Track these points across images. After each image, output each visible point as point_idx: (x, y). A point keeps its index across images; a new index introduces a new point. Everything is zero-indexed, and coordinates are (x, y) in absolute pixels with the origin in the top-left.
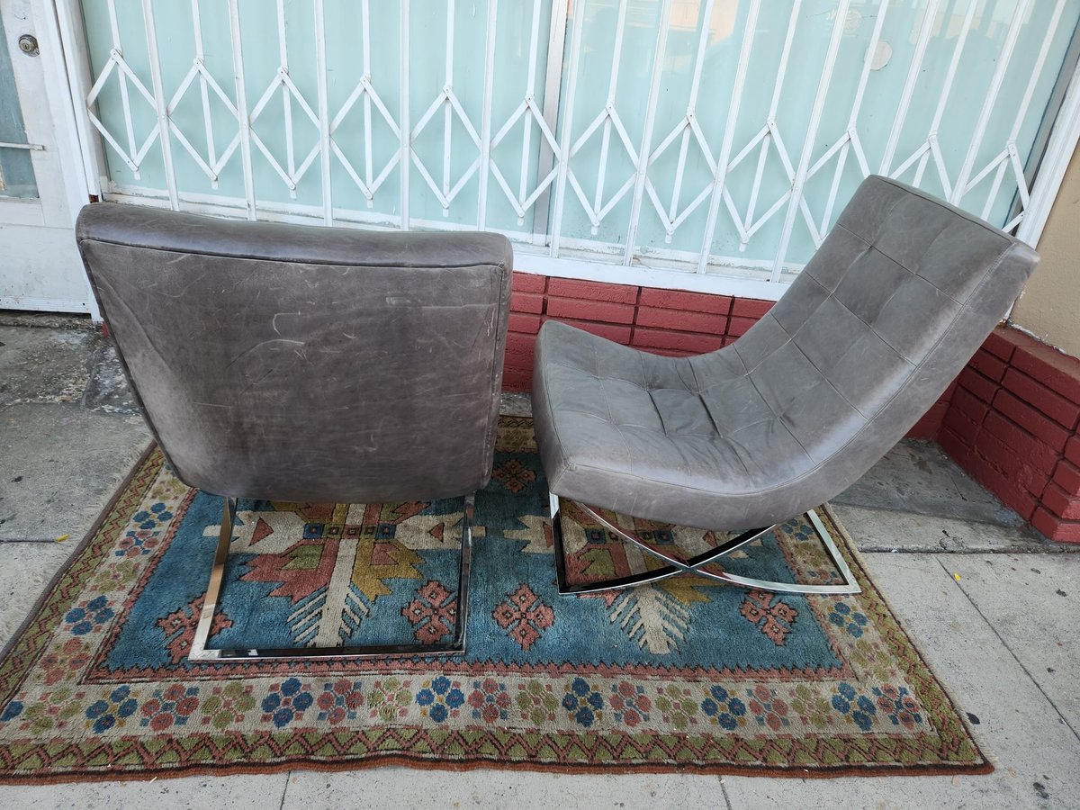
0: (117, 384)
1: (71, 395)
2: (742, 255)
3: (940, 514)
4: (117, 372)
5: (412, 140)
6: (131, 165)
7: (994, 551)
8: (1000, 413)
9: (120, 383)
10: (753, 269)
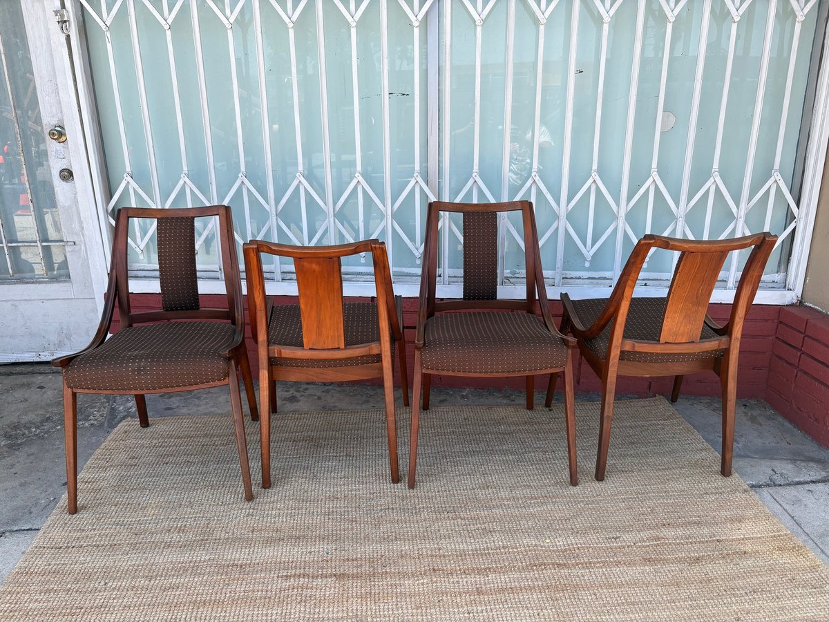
0: (129, 409)
1: (96, 420)
2: (588, 270)
3: (770, 456)
4: (128, 400)
5: (336, 212)
6: (137, 249)
7: (813, 482)
8: (806, 373)
9: (131, 408)
10: (599, 279)
